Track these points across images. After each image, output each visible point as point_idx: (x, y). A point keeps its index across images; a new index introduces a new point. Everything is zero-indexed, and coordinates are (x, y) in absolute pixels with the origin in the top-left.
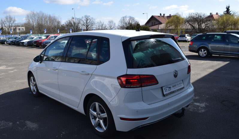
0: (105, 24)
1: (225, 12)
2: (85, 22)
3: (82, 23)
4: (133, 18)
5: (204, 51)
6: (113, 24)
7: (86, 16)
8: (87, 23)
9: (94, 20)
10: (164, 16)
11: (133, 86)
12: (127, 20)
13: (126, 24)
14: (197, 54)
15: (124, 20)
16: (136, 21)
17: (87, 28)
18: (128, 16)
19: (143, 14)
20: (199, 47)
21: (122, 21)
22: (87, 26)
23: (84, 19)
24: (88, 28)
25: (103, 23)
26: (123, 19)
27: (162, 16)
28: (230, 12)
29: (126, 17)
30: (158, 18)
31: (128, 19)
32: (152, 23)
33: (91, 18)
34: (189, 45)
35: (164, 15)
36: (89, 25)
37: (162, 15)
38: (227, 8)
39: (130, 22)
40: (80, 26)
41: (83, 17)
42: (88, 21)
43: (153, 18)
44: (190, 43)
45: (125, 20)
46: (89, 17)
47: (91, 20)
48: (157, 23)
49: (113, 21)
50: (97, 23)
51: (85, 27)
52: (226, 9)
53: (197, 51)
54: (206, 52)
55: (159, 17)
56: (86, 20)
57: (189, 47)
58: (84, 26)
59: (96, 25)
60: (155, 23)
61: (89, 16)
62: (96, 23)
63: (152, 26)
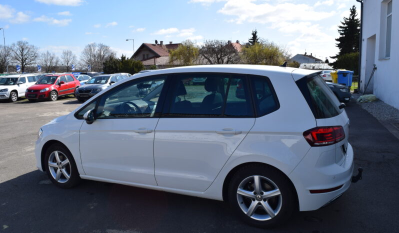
0: (56, 56)
1: (251, 39)
2: (19, 52)
3: (13, 54)
4: (107, 47)
6: (72, 57)
7: (20, 43)
8: (22, 55)
9: (37, 49)
10: (161, 45)
11: (328, 142)
12: (96, 51)
13: (95, 56)
15: (91, 50)
16: (112, 51)
17: (22, 63)
18: (97, 44)
19: (127, 40)
21: (87, 53)
22: (23, 61)
23: (16, 47)
24: (26, 64)
25: (54, 55)
26: (88, 48)
27: (159, 45)
28: (257, 40)
29: (94, 45)
30: (152, 48)
31: (97, 49)
32: (144, 55)
33: (29, 47)
35: (161, 42)
36: (26, 59)
37: (159, 43)
38: (253, 34)
39: (100, 53)
40: (10, 61)
41: (14, 45)
42: (25, 52)
43: (144, 47)
45: (93, 50)
46: (27, 45)
47: (31, 50)
48: (151, 55)
49: (71, 52)
50: (43, 54)
51: (19, 62)
52: (252, 36)
55: (153, 46)
56: (21, 50)
58: (16, 61)
59: (41, 58)
60: (147, 55)
61: (27, 43)
62: (41, 55)
63: (144, 60)
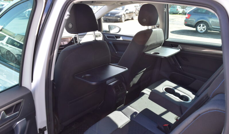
5: (203, 26)
14: (195, 29)
20: (197, 22)
34: (185, 19)
44: (187, 16)
53: (195, 26)
54: (205, 28)
57: (185, 20)
